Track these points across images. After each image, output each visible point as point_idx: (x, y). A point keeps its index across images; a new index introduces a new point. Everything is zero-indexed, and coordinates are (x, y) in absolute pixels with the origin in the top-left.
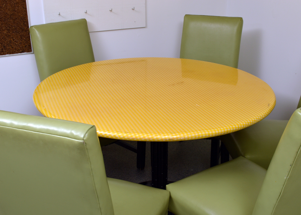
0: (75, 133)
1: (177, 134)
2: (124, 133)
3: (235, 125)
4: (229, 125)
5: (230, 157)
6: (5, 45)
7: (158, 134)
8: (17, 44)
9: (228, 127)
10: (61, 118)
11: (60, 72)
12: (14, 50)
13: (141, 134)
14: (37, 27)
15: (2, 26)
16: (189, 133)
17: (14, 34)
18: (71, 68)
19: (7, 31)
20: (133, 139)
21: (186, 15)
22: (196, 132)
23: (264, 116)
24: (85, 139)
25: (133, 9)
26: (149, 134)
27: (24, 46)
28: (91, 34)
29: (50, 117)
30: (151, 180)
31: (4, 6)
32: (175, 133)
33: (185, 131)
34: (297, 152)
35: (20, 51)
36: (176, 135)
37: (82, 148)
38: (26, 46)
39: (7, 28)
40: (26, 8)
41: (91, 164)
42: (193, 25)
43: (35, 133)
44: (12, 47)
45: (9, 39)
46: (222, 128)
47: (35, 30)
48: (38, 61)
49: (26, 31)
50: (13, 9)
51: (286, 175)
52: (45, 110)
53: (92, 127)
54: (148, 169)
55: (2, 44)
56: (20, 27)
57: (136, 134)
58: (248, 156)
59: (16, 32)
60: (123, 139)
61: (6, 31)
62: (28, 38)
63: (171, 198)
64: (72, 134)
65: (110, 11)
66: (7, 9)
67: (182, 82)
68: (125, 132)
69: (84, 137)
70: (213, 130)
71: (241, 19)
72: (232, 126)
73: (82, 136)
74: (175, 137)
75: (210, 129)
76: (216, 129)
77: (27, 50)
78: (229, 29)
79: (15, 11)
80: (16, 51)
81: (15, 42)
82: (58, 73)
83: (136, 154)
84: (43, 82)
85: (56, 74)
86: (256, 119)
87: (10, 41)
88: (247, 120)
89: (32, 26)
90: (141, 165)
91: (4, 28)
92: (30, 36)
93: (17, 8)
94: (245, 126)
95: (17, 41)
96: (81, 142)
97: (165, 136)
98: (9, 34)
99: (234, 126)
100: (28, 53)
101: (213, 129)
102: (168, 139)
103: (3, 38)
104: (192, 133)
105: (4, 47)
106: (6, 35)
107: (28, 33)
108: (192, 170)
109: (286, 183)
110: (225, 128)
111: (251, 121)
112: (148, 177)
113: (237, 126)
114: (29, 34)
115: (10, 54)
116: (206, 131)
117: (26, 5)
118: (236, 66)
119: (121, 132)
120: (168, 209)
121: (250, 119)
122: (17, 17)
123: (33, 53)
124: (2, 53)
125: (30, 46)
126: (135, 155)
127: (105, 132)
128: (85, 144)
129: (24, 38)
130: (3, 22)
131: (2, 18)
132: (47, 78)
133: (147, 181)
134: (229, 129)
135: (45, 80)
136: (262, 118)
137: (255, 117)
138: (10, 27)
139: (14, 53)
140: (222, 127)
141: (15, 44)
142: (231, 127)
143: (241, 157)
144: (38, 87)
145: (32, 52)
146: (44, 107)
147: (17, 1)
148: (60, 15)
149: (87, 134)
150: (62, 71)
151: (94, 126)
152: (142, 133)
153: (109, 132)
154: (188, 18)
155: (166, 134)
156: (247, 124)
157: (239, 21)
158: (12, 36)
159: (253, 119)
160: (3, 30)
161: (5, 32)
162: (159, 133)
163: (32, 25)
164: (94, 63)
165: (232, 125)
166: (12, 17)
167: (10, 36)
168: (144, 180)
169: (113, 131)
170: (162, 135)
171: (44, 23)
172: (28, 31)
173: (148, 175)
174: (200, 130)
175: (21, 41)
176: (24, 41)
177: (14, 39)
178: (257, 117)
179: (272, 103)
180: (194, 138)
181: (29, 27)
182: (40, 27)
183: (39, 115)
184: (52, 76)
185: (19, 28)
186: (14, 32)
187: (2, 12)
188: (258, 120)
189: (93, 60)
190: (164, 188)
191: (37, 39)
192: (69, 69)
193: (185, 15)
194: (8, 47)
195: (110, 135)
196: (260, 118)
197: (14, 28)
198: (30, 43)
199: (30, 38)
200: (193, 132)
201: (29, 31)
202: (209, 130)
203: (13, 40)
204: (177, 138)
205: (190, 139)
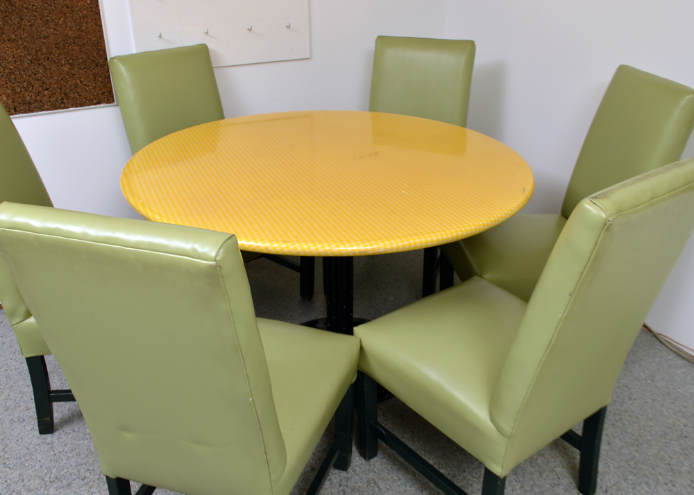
0: (200, 248)
1: (373, 242)
2: (281, 243)
3: (469, 226)
4: (460, 226)
5: (456, 277)
6: (68, 91)
7: (340, 244)
8: (87, 89)
9: (458, 229)
10: (180, 223)
11: (165, 137)
12: (84, 100)
13: (310, 245)
14: (122, 59)
15: (60, 57)
16: (393, 241)
17: (81, 71)
18: (184, 130)
19: (70, 67)
20: (298, 252)
21: (379, 37)
22: (404, 239)
23: (516, 210)
24: (218, 259)
25: (288, 27)
26: (325, 244)
27: (100, 92)
28: (216, 71)
29: (160, 221)
30: (325, 316)
31: (61, 22)
32: (369, 241)
33: (386, 238)
34: (582, 273)
35: (95, 101)
36: (371, 245)
37: (213, 274)
38: (103, 93)
39: (68, 61)
40: (101, 26)
41: (229, 302)
42: (391, 53)
43: (128, 250)
44: (80, 95)
45: (74, 81)
46: (448, 232)
47: (119, 64)
48: (125, 118)
49: (102, 67)
50: (78, 27)
51: (562, 311)
52: (143, 203)
53: (230, 238)
54: (320, 299)
55: (61, 89)
56: (92, 59)
57: (303, 243)
58: (487, 276)
59: (85, 68)
60: (281, 253)
61: (67, 66)
62: (108, 78)
63: (362, 349)
64: (195, 250)
65: (248, 29)
66: (66, 27)
67: (376, 153)
68: (284, 242)
69: (217, 255)
70: (433, 235)
71: (472, 44)
72: (464, 227)
73: (213, 254)
74: (369, 248)
75: (428, 233)
76: (438, 234)
77: (106, 100)
78: (451, 61)
79: (82, 31)
80: (87, 101)
81: (85, 85)
82: (162, 139)
83: (299, 274)
84: (137, 156)
85: (159, 140)
86: (503, 215)
87: (76, 85)
88: (490, 216)
89: (113, 58)
90: (307, 292)
91: (63, 62)
92: (109, 76)
93: (85, 24)
94: (486, 228)
95: (87, 84)
96: (211, 265)
97: (352, 246)
98: (73, 72)
99: (468, 228)
100: (109, 105)
101: (434, 233)
102: (357, 251)
103: (62, 79)
104: (398, 240)
105: (66, 94)
106: (68, 74)
107: (106, 70)
108: (392, 298)
109: (561, 323)
110: (453, 231)
111: (496, 219)
112: (320, 312)
113: (473, 227)
114: (108, 71)
115: (77, 107)
116: (421, 236)
117: (101, 21)
118: (464, 124)
119: (277, 241)
120: (358, 366)
121: (494, 215)
122: (85, 42)
123: (118, 105)
124: (62, 106)
125: (111, 92)
126: (297, 275)
127: (249, 241)
128: (218, 267)
129: (100, 79)
130: (62, 51)
131: (60, 43)
132: (143, 149)
133: (318, 318)
134: (460, 233)
135: (140, 152)
136: (513, 213)
137: (502, 212)
138: (74, 60)
139: (84, 106)
140: (449, 230)
141: (85, 89)
142: (463, 229)
143: (476, 278)
144: (127, 164)
145: (115, 103)
146: (140, 199)
147: (85, 13)
148: (160, 37)
149: (221, 251)
150: (169, 136)
151: (234, 235)
152: (313, 242)
153: (257, 242)
154: (383, 42)
155: (353, 243)
156: (490, 223)
157: (469, 47)
158: (77, 76)
159: (499, 215)
160: (62, 65)
161: (66, 69)
162: (341, 242)
163: (113, 56)
164: (223, 121)
165: (465, 225)
166: (76, 41)
167: (75, 74)
168: (312, 317)
169: (262, 240)
170: (347, 245)
171: (134, 51)
172: (106, 67)
173: (319, 309)
174: (411, 236)
175: (95, 85)
176: (99, 83)
177: (82, 80)
178: (506, 212)
179: (529, 187)
180: (401, 250)
181: (108, 59)
182: (126, 59)
183: (135, 216)
184: (151, 144)
185: (89, 60)
186: (81, 69)
187: (59, 32)
188: (507, 216)
189: (222, 117)
190: (351, 333)
191: (122, 79)
192: (180, 132)
193: (376, 37)
194: (71, 95)
195: (258, 246)
196: (510, 212)
197: (81, 61)
198: (111, 88)
199: (110, 78)
200: (400, 238)
201: (108, 66)
202: (427, 235)
203: (81, 82)
204: (372, 250)
205: (395, 251)
